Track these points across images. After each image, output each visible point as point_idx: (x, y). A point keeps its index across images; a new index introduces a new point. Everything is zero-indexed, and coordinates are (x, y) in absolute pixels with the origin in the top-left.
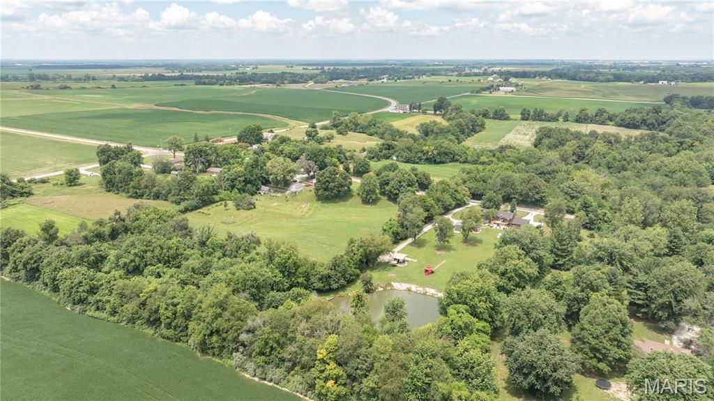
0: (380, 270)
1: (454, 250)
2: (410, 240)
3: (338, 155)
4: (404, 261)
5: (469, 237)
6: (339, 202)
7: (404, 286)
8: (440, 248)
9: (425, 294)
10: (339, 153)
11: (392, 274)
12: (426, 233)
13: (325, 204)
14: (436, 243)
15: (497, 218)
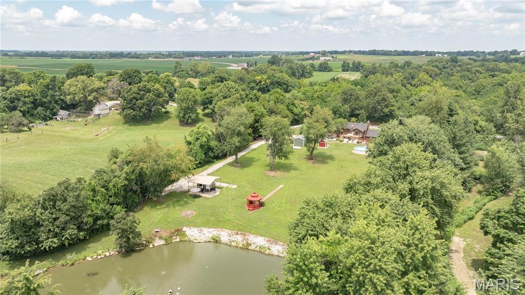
0: (168, 206)
1: (295, 169)
2: (231, 159)
3: (165, 84)
4: (213, 189)
5: (315, 152)
6: (151, 124)
7: (208, 233)
8: (273, 167)
9: (246, 248)
10: (167, 83)
11: (188, 211)
12: (254, 150)
13: (133, 127)
14: (268, 160)
15: (348, 131)
